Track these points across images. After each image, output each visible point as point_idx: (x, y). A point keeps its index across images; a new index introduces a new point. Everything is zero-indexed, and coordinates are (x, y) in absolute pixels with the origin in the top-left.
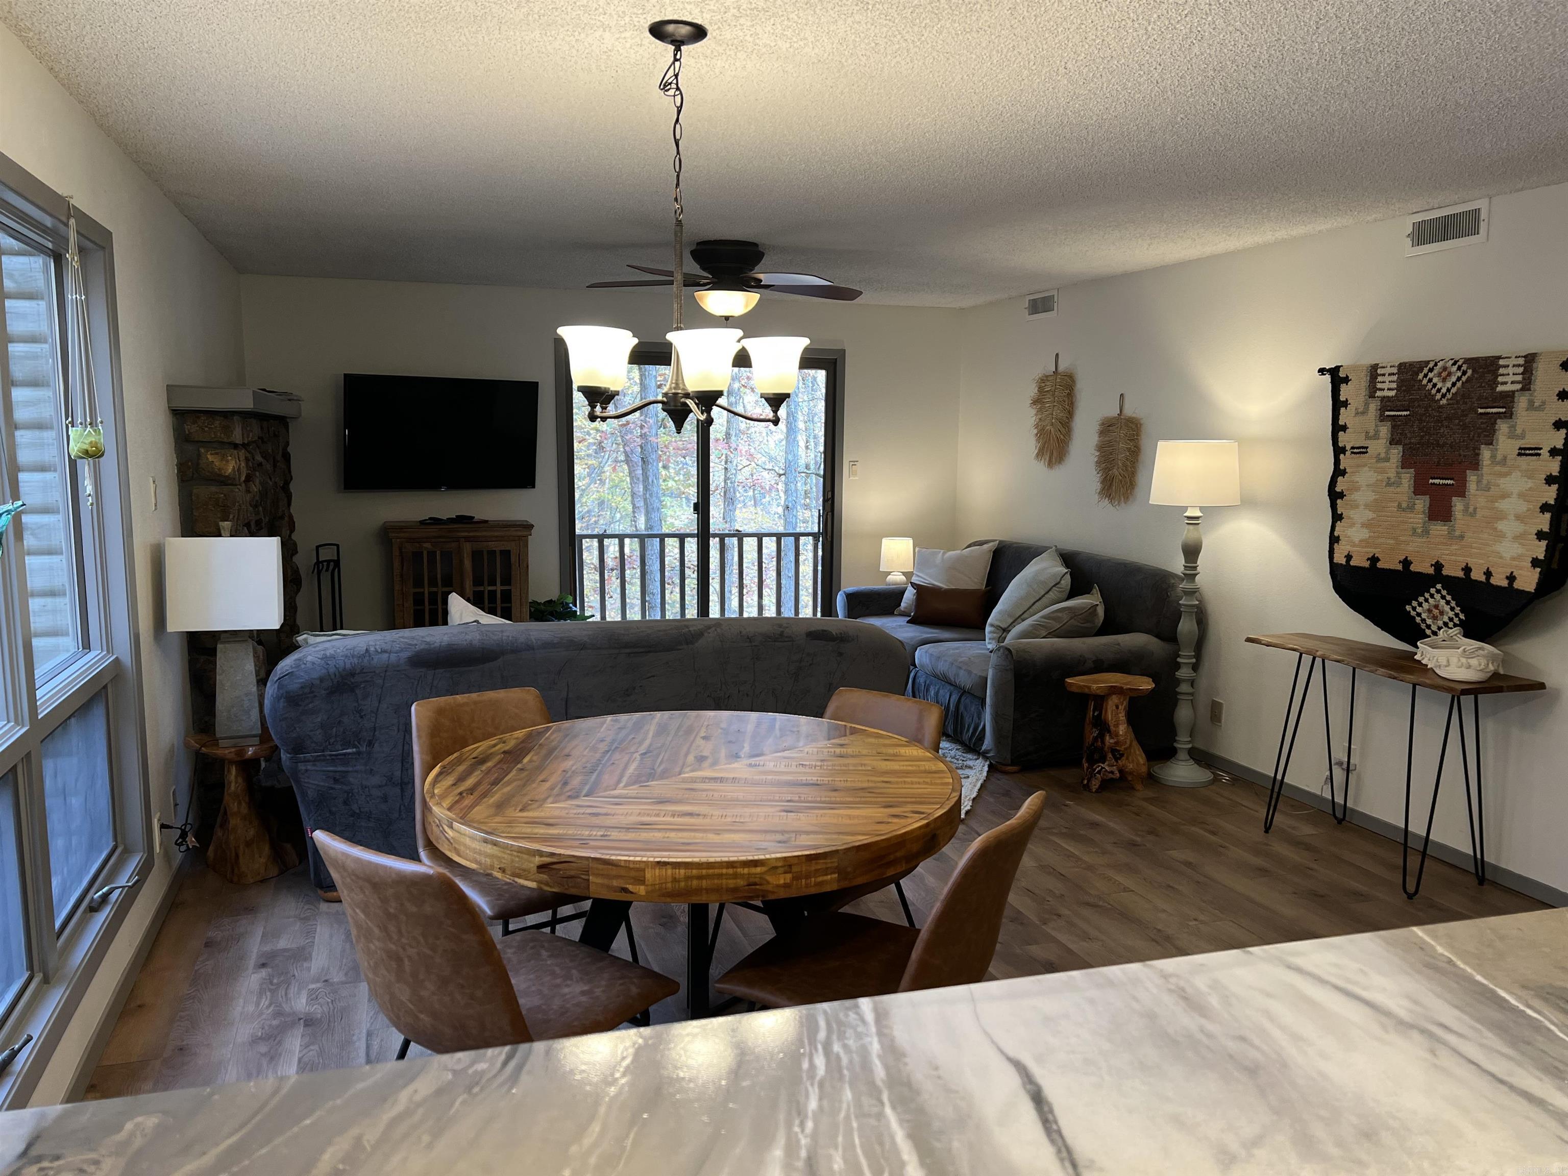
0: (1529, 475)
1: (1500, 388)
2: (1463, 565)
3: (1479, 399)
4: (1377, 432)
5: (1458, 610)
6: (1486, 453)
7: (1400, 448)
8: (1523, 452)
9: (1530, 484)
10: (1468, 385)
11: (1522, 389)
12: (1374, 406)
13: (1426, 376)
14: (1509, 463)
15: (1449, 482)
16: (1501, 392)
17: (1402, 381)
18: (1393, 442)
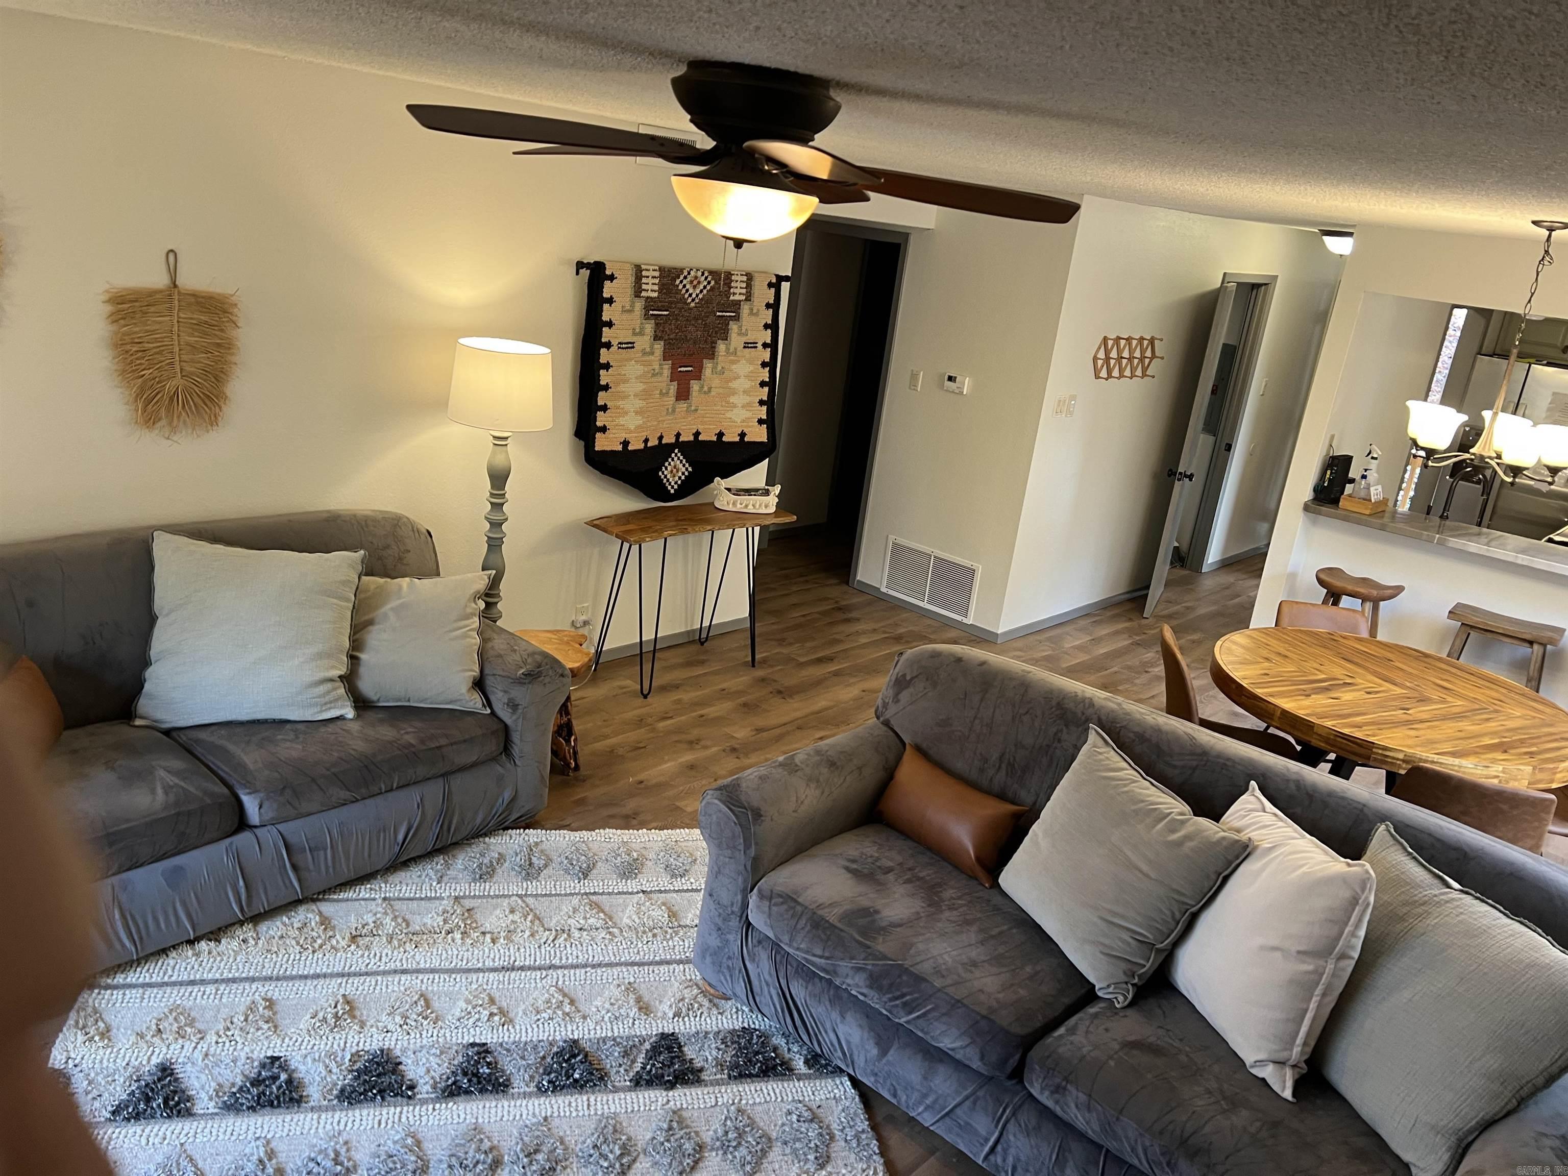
0: (751, 362)
1: (732, 298)
2: (694, 431)
3: (718, 304)
4: (642, 329)
5: (687, 465)
6: (721, 347)
7: (662, 343)
8: (747, 346)
9: (751, 368)
10: (711, 293)
11: (746, 300)
12: (639, 305)
13: (681, 282)
14: (738, 353)
15: (690, 369)
16: (732, 301)
17: (663, 285)
18: (656, 338)
